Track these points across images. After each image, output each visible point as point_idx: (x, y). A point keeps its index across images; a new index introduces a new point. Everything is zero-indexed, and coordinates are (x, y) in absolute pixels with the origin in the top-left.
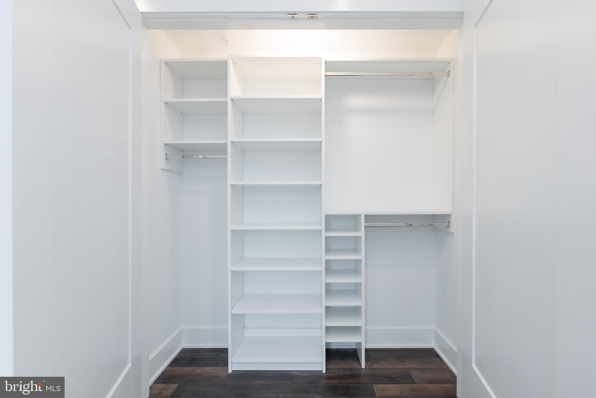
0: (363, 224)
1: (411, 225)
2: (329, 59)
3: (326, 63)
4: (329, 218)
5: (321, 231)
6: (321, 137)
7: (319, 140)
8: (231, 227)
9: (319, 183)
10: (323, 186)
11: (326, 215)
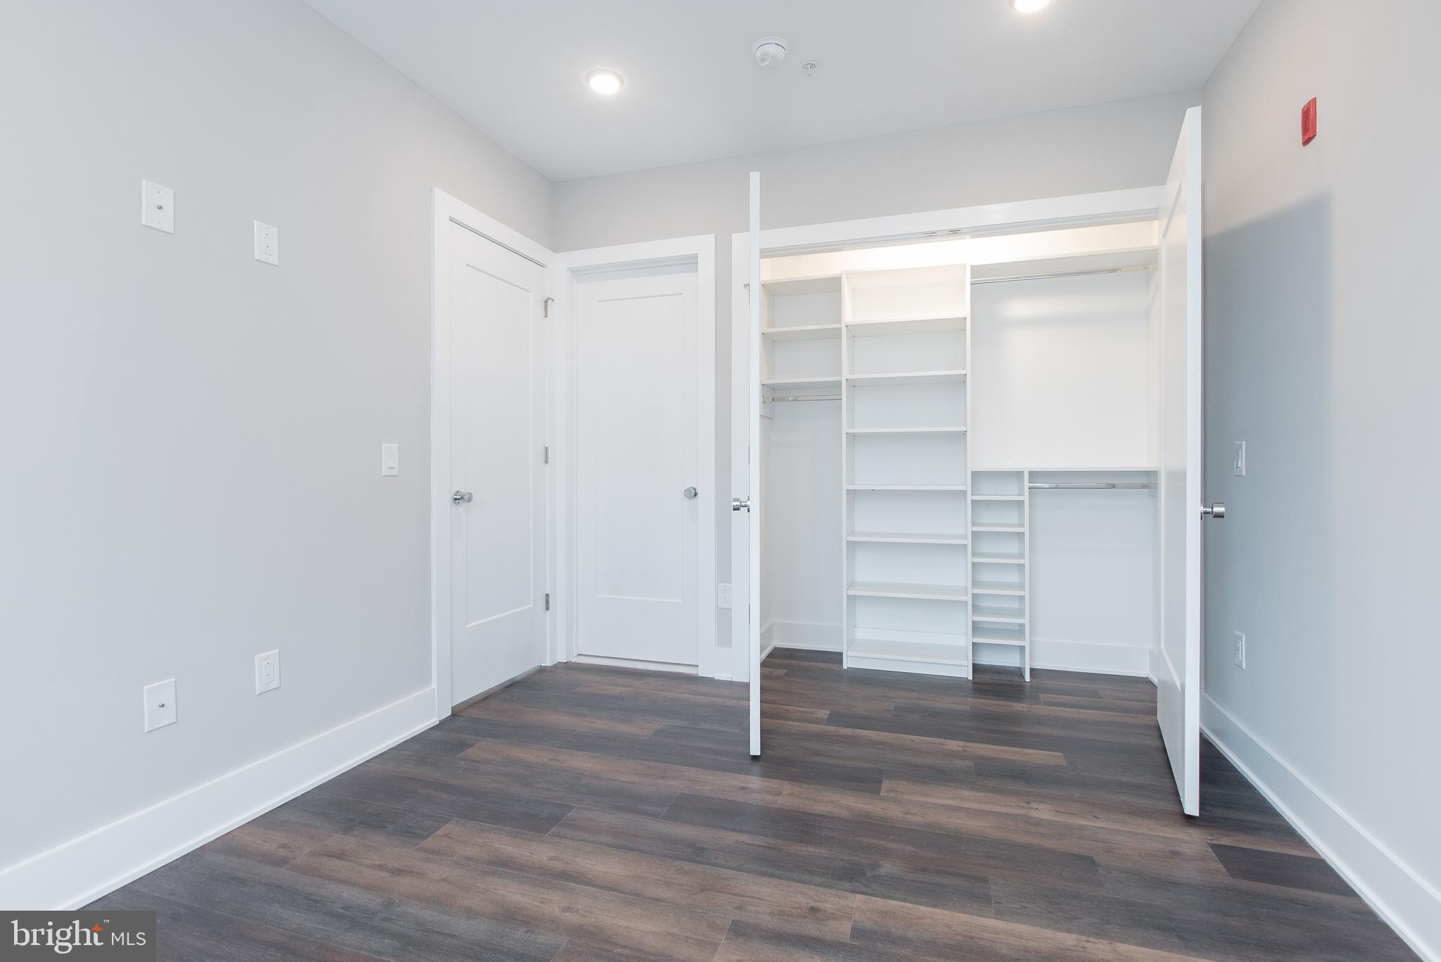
0: (1027, 484)
1: (1114, 486)
2: (975, 264)
3: (972, 267)
4: (976, 475)
5: (965, 492)
6: (965, 369)
7: (963, 372)
8: (845, 487)
9: (964, 429)
10: (968, 434)
11: (973, 473)
